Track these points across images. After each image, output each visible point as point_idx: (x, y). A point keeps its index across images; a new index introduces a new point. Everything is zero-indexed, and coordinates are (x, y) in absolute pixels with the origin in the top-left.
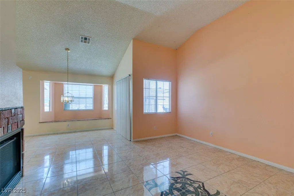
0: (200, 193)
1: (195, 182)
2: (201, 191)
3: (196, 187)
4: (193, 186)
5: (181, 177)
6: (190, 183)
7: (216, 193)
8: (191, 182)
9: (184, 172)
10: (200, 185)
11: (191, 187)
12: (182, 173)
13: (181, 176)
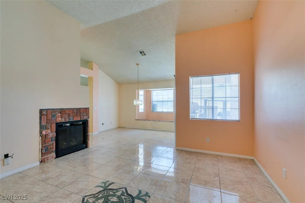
0: (124, 200)
1: (118, 190)
2: (125, 197)
3: (119, 195)
4: (116, 195)
5: (103, 191)
6: (113, 193)
7: (138, 193)
8: (114, 191)
9: (105, 183)
10: (123, 191)
11: (114, 197)
12: (103, 185)
13: (101, 189)
